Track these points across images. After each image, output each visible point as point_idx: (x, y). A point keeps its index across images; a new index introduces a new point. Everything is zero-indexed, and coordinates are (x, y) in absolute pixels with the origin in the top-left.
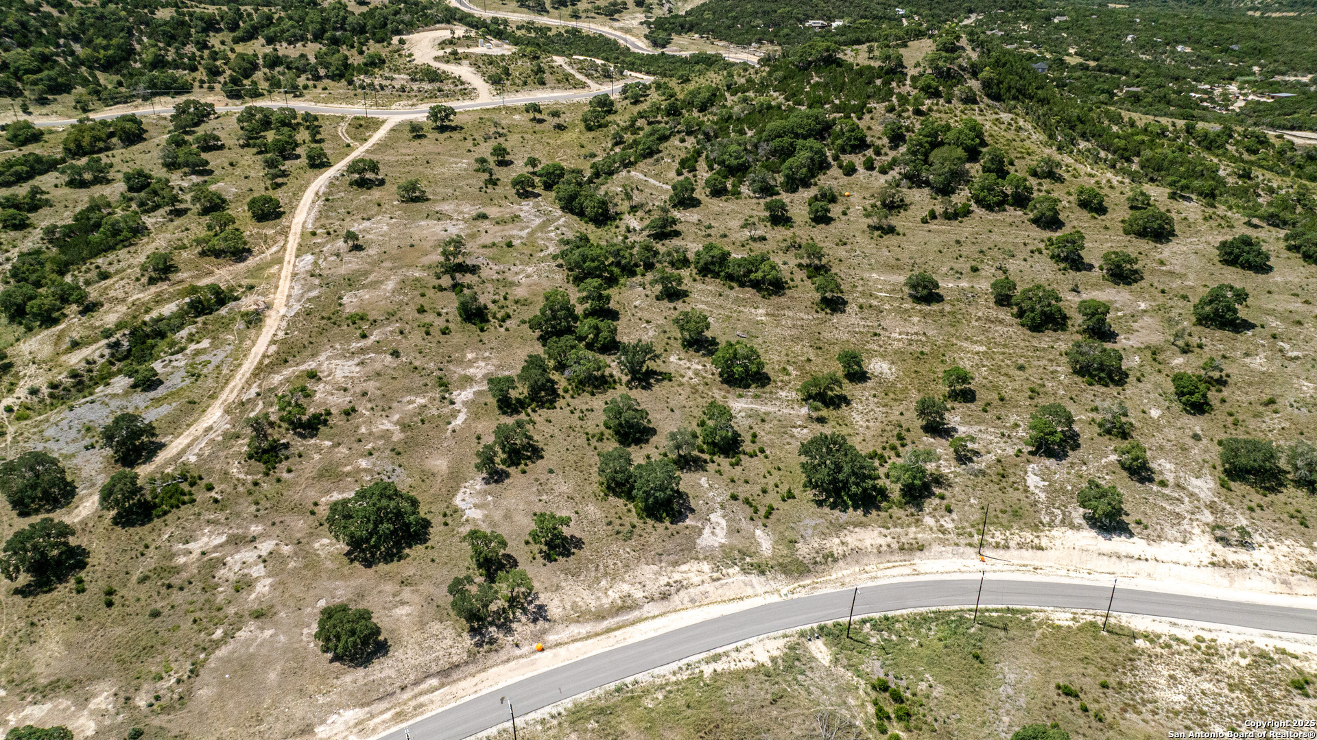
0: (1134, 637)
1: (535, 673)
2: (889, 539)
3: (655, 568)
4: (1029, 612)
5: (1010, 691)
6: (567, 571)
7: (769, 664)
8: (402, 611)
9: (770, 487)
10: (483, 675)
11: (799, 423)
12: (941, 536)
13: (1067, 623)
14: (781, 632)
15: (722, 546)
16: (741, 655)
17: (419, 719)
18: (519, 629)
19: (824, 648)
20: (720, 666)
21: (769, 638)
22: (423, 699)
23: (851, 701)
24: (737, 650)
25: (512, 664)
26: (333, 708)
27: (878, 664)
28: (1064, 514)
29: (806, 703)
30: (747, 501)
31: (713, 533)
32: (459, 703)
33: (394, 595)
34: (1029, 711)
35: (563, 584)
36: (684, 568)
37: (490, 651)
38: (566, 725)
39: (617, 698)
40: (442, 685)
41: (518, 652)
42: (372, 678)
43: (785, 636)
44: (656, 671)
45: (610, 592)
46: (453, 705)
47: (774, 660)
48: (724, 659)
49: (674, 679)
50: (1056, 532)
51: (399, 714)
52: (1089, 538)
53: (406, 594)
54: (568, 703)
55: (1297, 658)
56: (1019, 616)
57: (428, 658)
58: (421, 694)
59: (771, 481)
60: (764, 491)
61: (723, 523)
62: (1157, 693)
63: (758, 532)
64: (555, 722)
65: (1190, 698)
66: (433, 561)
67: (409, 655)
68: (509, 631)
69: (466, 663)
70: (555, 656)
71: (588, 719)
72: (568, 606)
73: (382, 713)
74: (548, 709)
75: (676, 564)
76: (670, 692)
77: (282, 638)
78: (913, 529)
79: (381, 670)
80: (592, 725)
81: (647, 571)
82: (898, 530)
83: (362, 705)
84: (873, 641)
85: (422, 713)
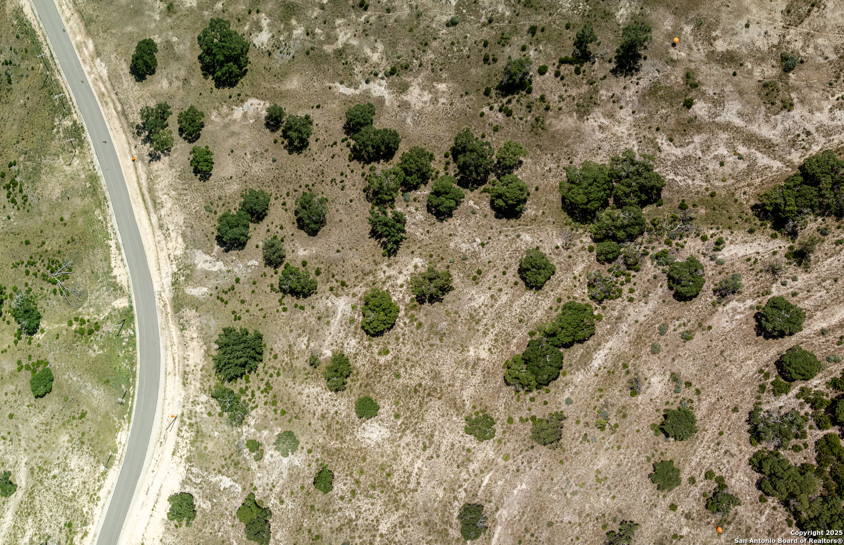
0: (106, 467)
1: (119, 157)
2: (193, 368)
3: (181, 223)
4: (129, 422)
5: (88, 388)
6: (183, 171)
7: (113, 274)
8: (165, 84)
9: (246, 306)
10: (121, 131)
11: (312, 345)
12: (191, 400)
13: (119, 437)
14: (131, 285)
15: (195, 265)
16: (119, 262)
17: (99, 104)
18: (146, 148)
19: (122, 305)
20: (113, 249)
21: (128, 278)
22: (111, 105)
23: (91, 310)
24: (122, 260)
25: (126, 146)
26: (108, 63)
27: (111, 330)
28: (195, 483)
29: (92, 288)
30: (233, 288)
31: (207, 261)
32: (106, 122)
33: (176, 78)
34: (78, 392)
35: (174, 170)
36: (180, 240)
37: (134, 133)
38: (89, 173)
39: (101, 197)
40: (117, 113)
41: (133, 148)
42: (123, 77)
43: (129, 287)
44: (114, 218)
45: (166, 196)
46: (105, 119)
47: (115, 277)
48: (118, 252)
49: (109, 225)
50: (182, 470)
51: (103, 94)
52: (174, 487)
53: (177, 83)
54: (100, 173)
55: (82, 538)
56: (127, 415)
57: (132, 103)
58: (114, 103)
59: (252, 309)
60: (243, 302)
61: (215, 269)
62: (76, 457)
63: (205, 290)
64: (91, 168)
65: (71, 470)
66: (200, 94)
67: (135, 93)
68: (145, 142)
69: (128, 122)
70: (129, 167)
71: (91, 183)
72: (158, 173)
73: (106, 87)
74: (98, 164)
75: (184, 236)
76: (102, 223)
77: (153, 25)
78: (198, 385)
79: (128, 80)
80: (88, 185)
81: (180, 218)
82: (199, 376)
83: (109, 77)
84: (124, 332)
85: (102, 105)
